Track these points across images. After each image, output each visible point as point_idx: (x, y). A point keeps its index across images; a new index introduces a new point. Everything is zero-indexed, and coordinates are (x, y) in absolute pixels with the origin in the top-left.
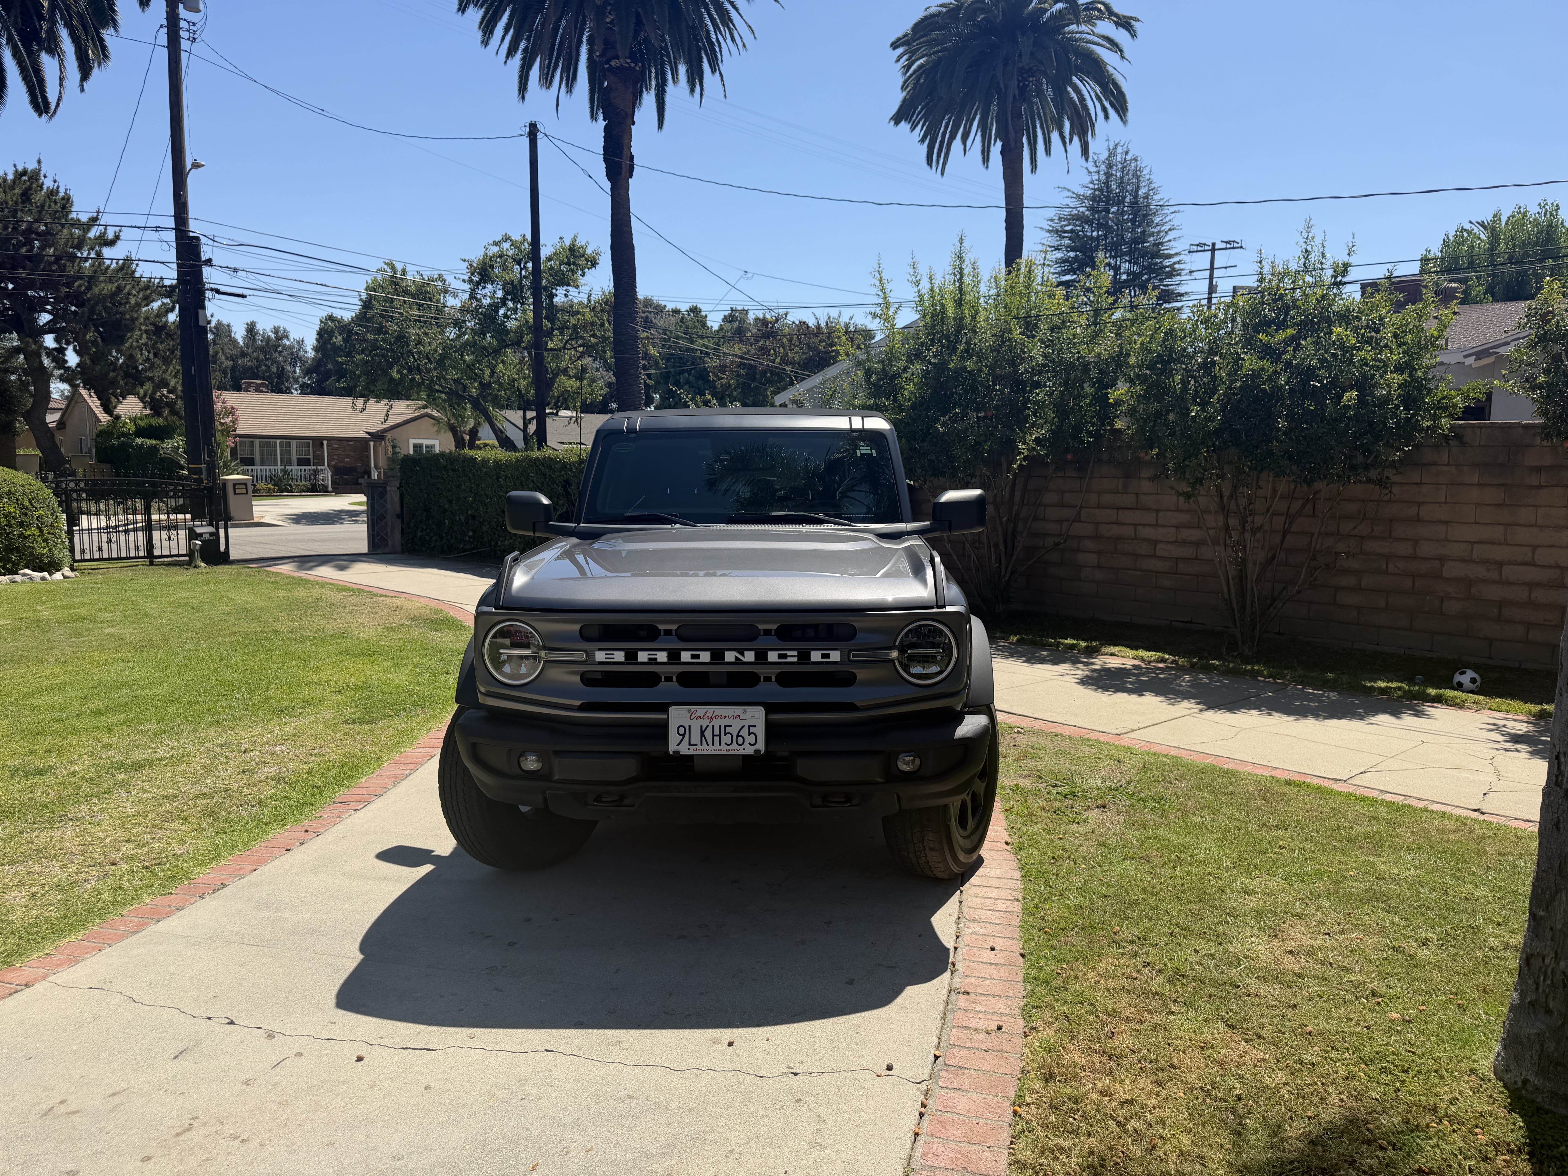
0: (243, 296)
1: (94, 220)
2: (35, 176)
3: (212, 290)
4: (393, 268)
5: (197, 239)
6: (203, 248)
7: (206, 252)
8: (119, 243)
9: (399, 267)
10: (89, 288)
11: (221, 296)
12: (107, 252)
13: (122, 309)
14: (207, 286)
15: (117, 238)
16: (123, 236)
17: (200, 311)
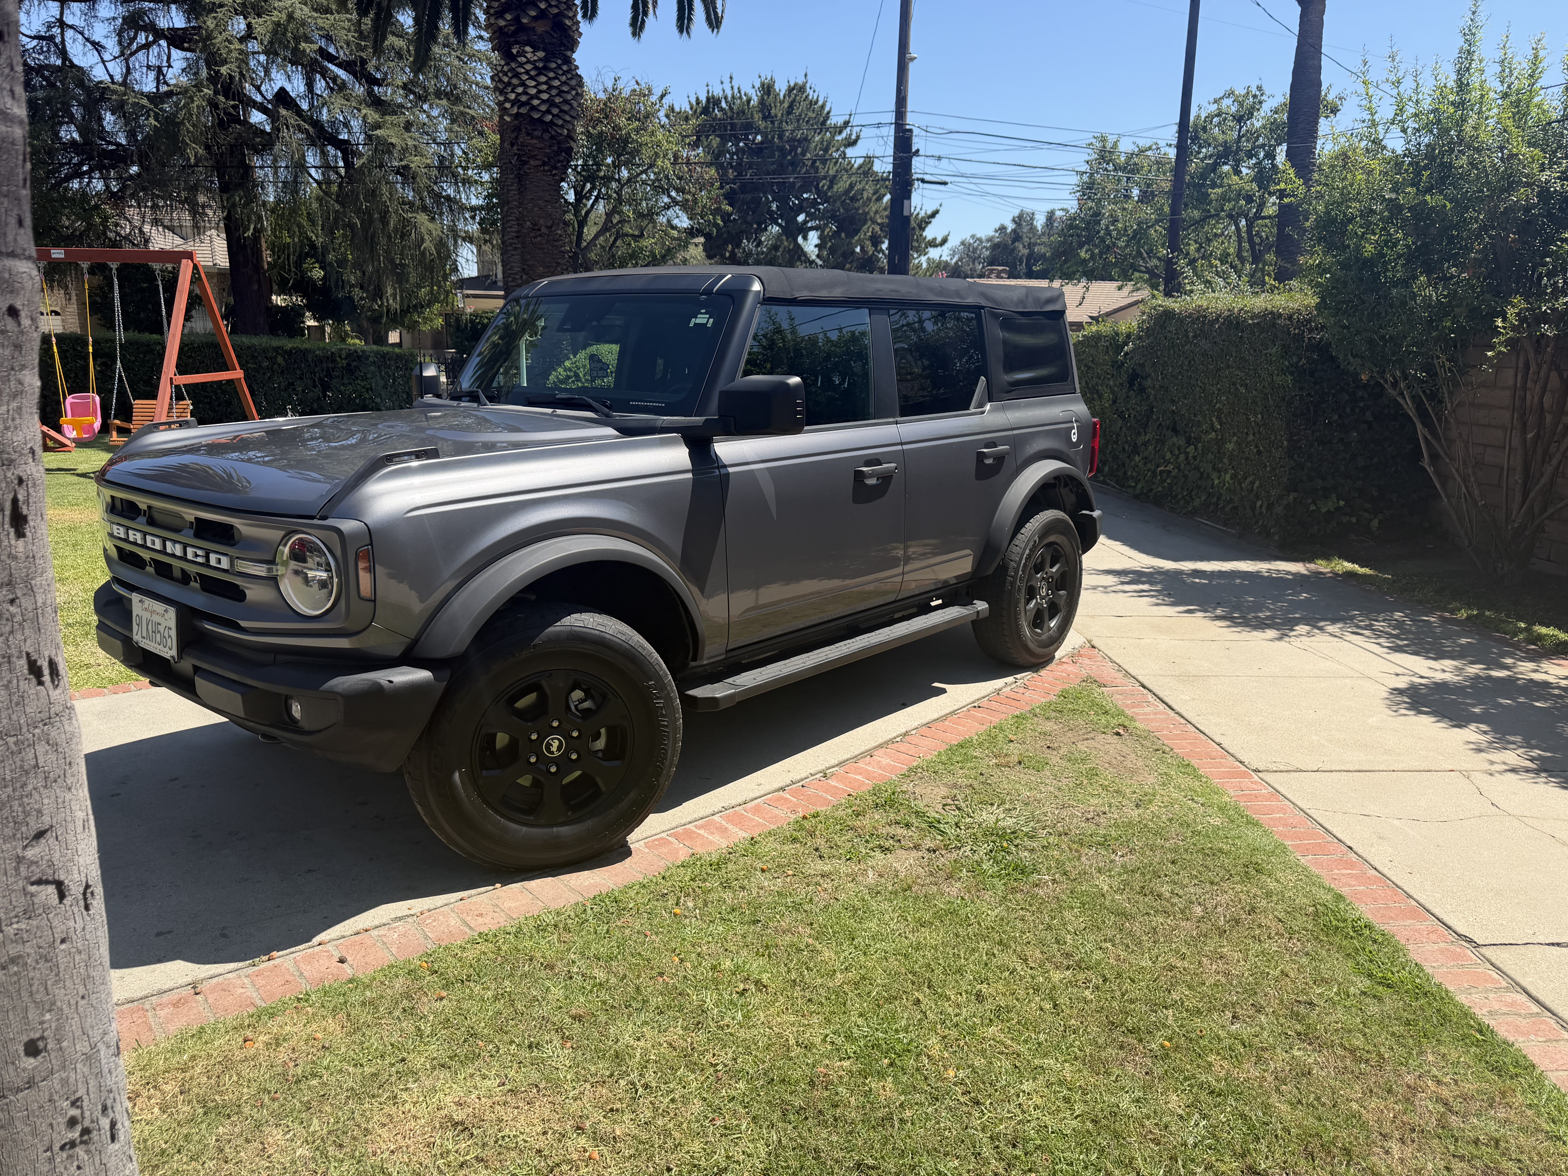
0: (945, 183)
1: (846, 124)
2: (802, 89)
3: (918, 180)
4: (1103, 140)
5: (911, 131)
6: (915, 140)
7: (917, 143)
8: (859, 142)
9: (1111, 139)
10: (830, 187)
11: (926, 185)
12: (850, 152)
13: (856, 205)
14: (915, 176)
15: (858, 137)
16: (862, 135)
17: (906, 202)
